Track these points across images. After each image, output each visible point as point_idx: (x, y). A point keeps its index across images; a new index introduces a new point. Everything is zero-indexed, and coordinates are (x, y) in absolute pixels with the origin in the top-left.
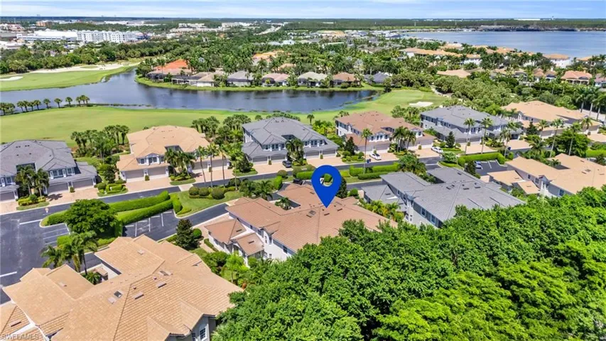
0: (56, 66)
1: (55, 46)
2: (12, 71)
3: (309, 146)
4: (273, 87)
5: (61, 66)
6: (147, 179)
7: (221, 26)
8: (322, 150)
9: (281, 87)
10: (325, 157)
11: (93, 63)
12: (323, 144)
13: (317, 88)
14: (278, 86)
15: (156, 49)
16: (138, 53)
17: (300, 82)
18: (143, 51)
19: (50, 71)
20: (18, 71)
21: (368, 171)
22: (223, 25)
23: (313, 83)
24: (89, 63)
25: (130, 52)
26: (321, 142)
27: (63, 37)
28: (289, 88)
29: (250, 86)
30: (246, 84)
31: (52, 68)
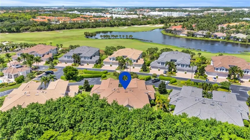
0: (141, 25)
1: (151, 17)
2: (126, 25)
3: (180, 66)
4: (215, 39)
5: (143, 25)
6: (111, 66)
7: (232, 10)
8: (187, 70)
9: (219, 40)
10: (188, 73)
11: (155, 24)
12: (188, 67)
13: (239, 42)
14: (218, 39)
15: (183, 20)
16: (174, 21)
17: (232, 38)
18: (177, 20)
19: (138, 26)
20: (128, 26)
21: (195, 84)
22: (233, 10)
23: (238, 39)
24: (153, 24)
25: (171, 20)
26: (187, 66)
27: (158, 14)
28: (224, 40)
29: (203, 38)
30: (202, 36)
31: (139, 25)
